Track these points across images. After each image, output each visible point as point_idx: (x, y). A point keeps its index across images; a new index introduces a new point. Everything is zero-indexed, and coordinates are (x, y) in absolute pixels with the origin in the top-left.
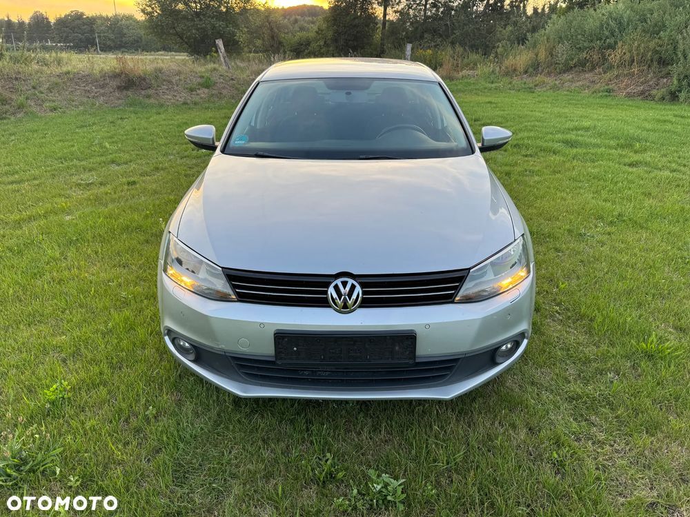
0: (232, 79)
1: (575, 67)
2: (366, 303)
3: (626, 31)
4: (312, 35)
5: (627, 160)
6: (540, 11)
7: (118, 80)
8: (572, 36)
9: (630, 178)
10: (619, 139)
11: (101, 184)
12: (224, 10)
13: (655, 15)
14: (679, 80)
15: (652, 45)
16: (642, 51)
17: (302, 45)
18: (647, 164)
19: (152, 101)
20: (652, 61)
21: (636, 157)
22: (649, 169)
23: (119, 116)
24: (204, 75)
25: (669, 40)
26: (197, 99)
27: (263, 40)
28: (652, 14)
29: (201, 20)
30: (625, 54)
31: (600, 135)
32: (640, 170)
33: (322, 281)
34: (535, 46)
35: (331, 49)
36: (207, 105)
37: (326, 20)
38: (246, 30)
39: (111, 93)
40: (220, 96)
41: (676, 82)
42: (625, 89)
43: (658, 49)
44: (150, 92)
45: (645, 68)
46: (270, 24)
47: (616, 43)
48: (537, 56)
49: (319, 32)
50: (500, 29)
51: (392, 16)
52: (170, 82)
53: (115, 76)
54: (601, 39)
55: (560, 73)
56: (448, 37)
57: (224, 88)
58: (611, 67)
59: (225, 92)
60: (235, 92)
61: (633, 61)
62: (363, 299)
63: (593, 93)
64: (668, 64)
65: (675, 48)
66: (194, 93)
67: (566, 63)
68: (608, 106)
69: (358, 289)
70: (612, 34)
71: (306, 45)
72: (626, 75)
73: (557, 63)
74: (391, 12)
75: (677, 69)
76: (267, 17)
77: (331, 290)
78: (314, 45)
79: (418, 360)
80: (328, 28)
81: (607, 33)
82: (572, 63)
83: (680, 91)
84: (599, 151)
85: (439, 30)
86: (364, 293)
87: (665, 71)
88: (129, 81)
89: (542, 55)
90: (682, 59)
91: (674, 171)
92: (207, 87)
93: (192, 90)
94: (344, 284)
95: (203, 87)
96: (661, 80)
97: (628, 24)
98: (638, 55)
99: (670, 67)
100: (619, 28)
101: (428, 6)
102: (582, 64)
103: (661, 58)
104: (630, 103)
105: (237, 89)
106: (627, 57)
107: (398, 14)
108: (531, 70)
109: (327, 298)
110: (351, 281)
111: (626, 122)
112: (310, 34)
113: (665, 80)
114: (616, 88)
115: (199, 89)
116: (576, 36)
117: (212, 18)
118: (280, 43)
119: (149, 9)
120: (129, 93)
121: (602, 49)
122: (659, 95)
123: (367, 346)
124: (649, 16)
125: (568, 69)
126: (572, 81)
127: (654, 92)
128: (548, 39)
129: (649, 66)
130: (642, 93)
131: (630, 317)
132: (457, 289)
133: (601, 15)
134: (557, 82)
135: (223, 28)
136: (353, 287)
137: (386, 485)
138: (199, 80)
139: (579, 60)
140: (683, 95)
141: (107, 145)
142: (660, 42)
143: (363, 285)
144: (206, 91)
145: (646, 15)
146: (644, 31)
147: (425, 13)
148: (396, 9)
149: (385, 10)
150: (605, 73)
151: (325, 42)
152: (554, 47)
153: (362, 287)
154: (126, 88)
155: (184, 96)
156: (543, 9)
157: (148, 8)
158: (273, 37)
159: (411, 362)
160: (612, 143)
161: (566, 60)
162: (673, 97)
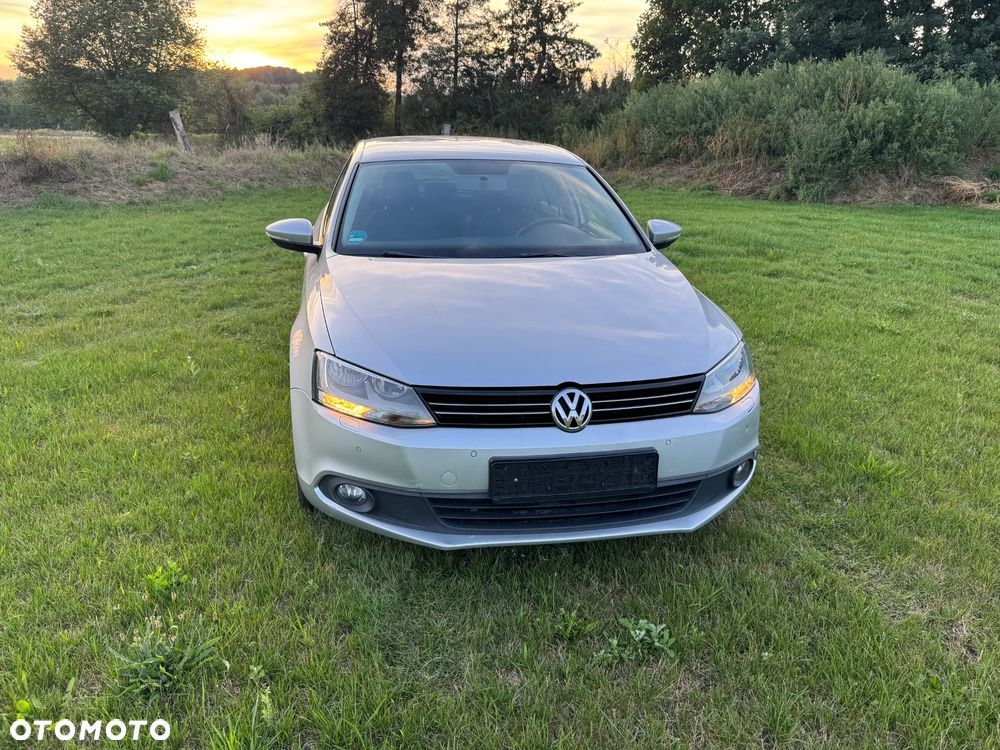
0: (200, 169)
1: (666, 158)
2: (598, 419)
3: (726, 113)
4: (294, 108)
5: (764, 270)
6: (600, 85)
7: (21, 167)
8: (659, 118)
9: (776, 289)
10: (747, 245)
11: (57, 316)
12: (154, 70)
13: (759, 93)
14: (795, 174)
15: (759, 130)
16: (747, 138)
17: (280, 122)
18: (789, 273)
19: (79, 198)
20: (760, 151)
21: (774, 266)
22: (794, 279)
23: (35, 222)
24: (156, 162)
25: (778, 125)
26: (150, 196)
27: (220, 115)
28: (754, 93)
29: (117, 82)
30: (727, 141)
31: (723, 241)
32: (783, 281)
33: (545, 394)
34: (610, 130)
35: (324, 129)
36: (167, 205)
37: (315, 88)
38: (192, 99)
39: (11, 187)
40: (184, 192)
41: (791, 177)
42: (731, 185)
43: (767, 135)
44: (76, 186)
45: (753, 159)
46: (228, 92)
47: (714, 127)
48: (615, 143)
49: (305, 104)
50: (558, 108)
51: (409, 88)
52: (105, 172)
53: (16, 162)
54: (695, 122)
55: (647, 166)
56: (488, 117)
57: (189, 180)
58: (711, 158)
59: (191, 186)
60: (207, 187)
61: (737, 151)
62: (593, 413)
63: (692, 191)
64: (778, 155)
65: (786, 135)
66: (143, 188)
67: (654, 153)
68: (717, 207)
69: (588, 403)
70: (709, 115)
71: (285, 123)
72: (730, 168)
73: (643, 153)
74: (408, 81)
75: (791, 160)
76: (224, 81)
77: (556, 405)
78: (298, 125)
79: (659, 485)
80: (318, 99)
81: (703, 116)
82: (661, 153)
83: (797, 188)
84: (729, 259)
85: (477, 108)
86: (594, 406)
87: (777, 162)
88: (41, 169)
89: (623, 142)
90: (796, 149)
91: (823, 280)
92: (163, 179)
93: (140, 184)
94: (571, 396)
95: (157, 179)
96: (773, 174)
97: (727, 104)
98: (743, 143)
99: (782, 159)
100: (716, 109)
101: (459, 74)
102: (674, 154)
103: (770, 147)
104: (740, 203)
105: (208, 182)
106: (731, 143)
107: (417, 84)
108: (609, 162)
109: (551, 414)
110: (578, 393)
111: (748, 225)
112: (291, 108)
113: (778, 174)
114: (719, 184)
115: (151, 182)
116: (665, 118)
117: (135, 80)
118: (246, 119)
119: (32, 65)
120: (42, 187)
121: (698, 135)
122: (773, 193)
123: (602, 471)
124: (751, 94)
125: (656, 160)
126: (663, 176)
127: (767, 189)
128: (628, 121)
129: (757, 158)
130: (752, 191)
131: (838, 440)
132: (695, 397)
133: (692, 92)
134: (645, 178)
135: (154, 95)
136: (581, 400)
137: (648, 631)
138: (150, 169)
139: (670, 149)
140: (801, 193)
141: (40, 262)
142: (768, 128)
143: (592, 397)
144: (162, 184)
145: (746, 94)
146: (747, 113)
147: (456, 84)
148: (414, 76)
149: (399, 78)
150: (704, 165)
151: (315, 120)
152: (637, 131)
153: (592, 400)
154: (36, 180)
155: (127, 193)
156: (604, 83)
157: (30, 63)
158: (234, 111)
159: (652, 486)
160: (742, 249)
161: (654, 149)
162: (790, 195)
